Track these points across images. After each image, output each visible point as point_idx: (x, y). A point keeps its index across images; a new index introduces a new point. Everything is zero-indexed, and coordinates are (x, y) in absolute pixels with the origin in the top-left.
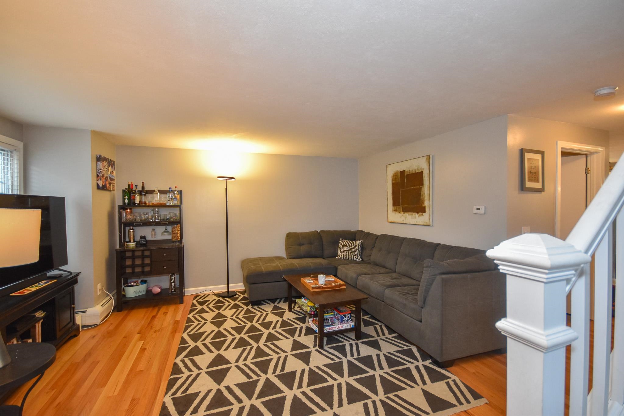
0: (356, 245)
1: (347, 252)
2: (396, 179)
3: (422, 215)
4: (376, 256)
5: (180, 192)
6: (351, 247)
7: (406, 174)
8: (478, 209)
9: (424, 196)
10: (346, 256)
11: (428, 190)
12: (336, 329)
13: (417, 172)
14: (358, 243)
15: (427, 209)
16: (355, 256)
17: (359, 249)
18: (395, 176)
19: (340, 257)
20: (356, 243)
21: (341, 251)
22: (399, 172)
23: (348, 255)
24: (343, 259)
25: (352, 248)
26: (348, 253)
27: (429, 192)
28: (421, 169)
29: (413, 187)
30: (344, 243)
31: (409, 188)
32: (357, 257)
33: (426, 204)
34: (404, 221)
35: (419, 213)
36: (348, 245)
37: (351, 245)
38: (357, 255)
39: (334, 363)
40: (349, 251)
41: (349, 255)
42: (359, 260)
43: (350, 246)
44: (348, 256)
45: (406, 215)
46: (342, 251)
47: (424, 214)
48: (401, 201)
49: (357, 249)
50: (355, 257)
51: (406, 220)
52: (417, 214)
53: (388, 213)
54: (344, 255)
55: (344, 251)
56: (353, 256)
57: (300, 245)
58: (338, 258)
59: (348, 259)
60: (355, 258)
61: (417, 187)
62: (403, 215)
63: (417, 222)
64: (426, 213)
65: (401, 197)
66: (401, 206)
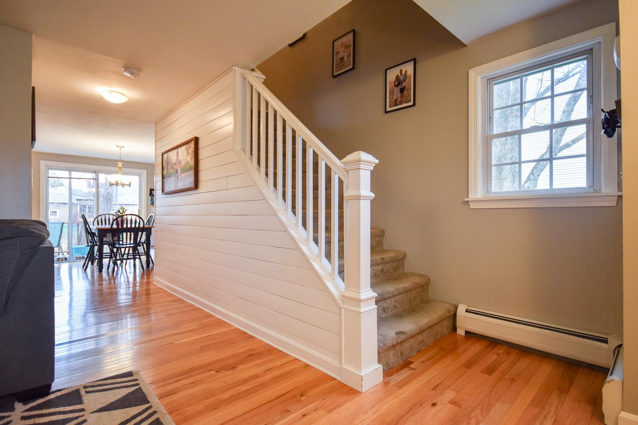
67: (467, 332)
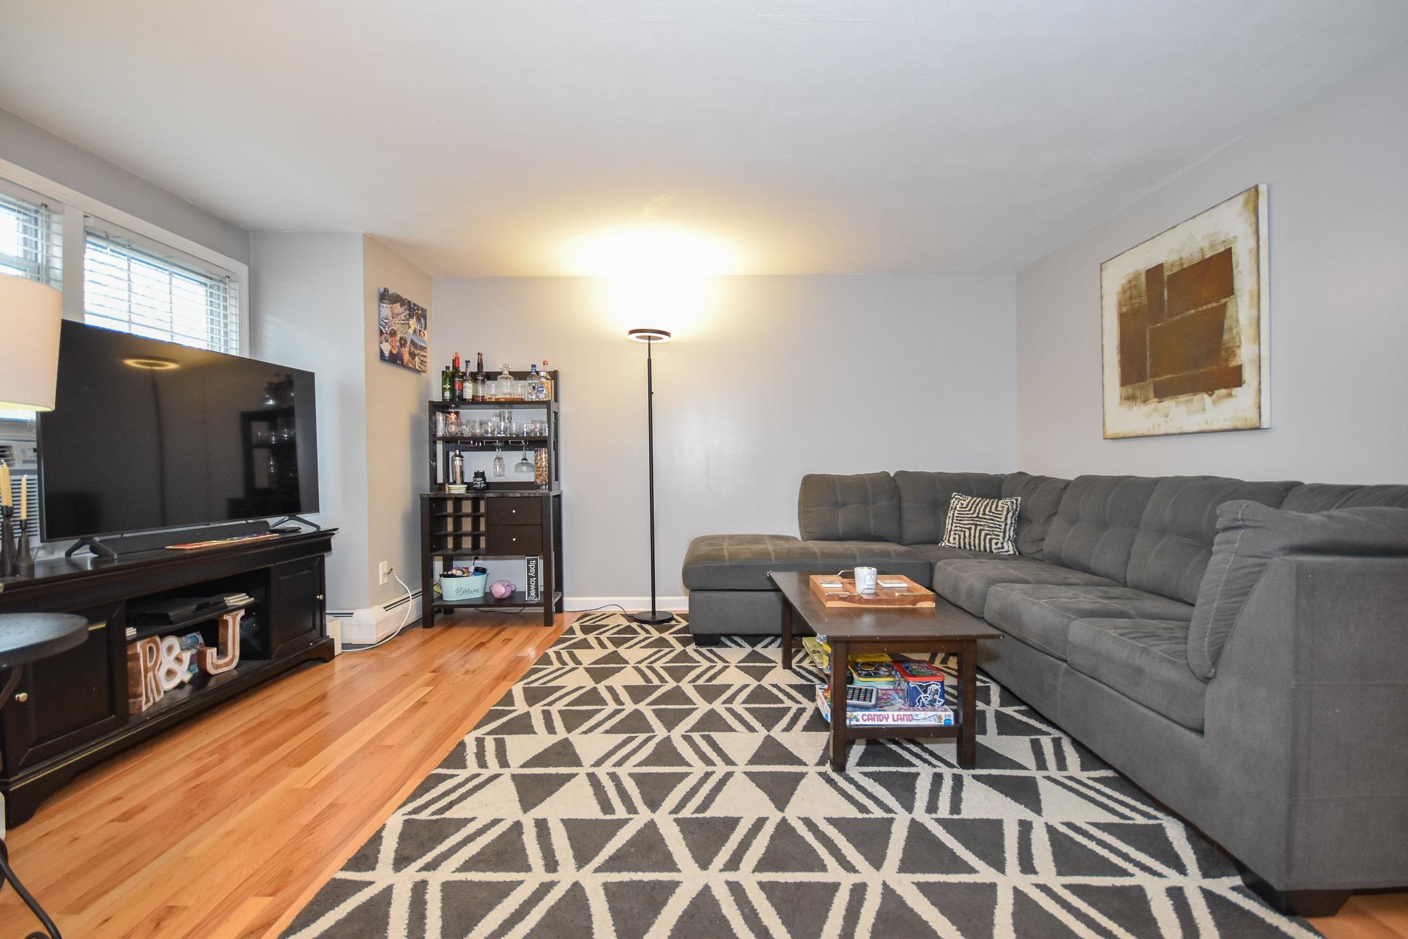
0: (999, 509)
1: (970, 529)
2: (1131, 298)
3: (1230, 395)
4: (1059, 537)
5: (554, 376)
6: (984, 514)
7: (1167, 273)
9: (1234, 331)
10: (967, 540)
11: (1251, 306)
12: (890, 722)
13: (1208, 255)
14: (1005, 506)
15: (1248, 374)
16: (994, 541)
17: (1009, 522)
18: (1129, 292)
19: (949, 542)
20: (1000, 504)
21: (954, 525)
22: (1144, 272)
23: (975, 536)
24: (960, 547)
25: (986, 517)
26: (973, 531)
27: (1254, 312)
28: (1224, 242)
29: (1193, 311)
30: (962, 504)
31: (1179, 317)
32: (1002, 543)
33: (1245, 355)
34: (1159, 426)
35: (1217, 392)
36: (975, 511)
37: (984, 510)
38: (1001, 538)
39: (863, 819)
40: (976, 525)
41: (975, 538)
42: (1006, 552)
43: (979, 511)
44: (974, 541)
45: (1169, 404)
46: (956, 527)
47: (1235, 391)
48: (1148, 365)
49: (1003, 520)
50: (996, 544)
51: (1166, 422)
52: (1210, 395)
53: (1105, 411)
54: (962, 537)
55: (962, 526)
56: (987, 541)
57: (837, 505)
58: (943, 545)
59: (973, 548)
60: (994, 546)
61: (1209, 306)
62: (1155, 410)
63: (1207, 423)
64: (1243, 386)
65: (1148, 354)
66: (1150, 380)
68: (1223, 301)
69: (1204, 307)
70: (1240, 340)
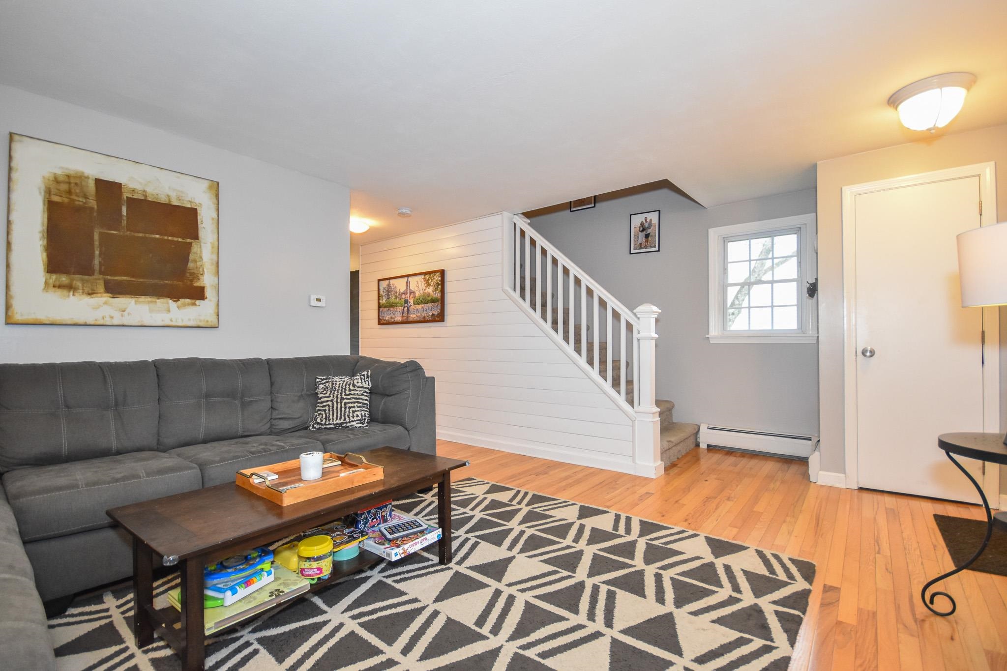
2: (68, 192)
3: (194, 304)
7: (125, 195)
8: (319, 300)
9: (199, 263)
11: (212, 253)
13: (175, 204)
15: (209, 293)
18: (64, 185)
22: (92, 179)
27: (215, 258)
28: (190, 202)
31: (141, 235)
33: (207, 280)
34: (112, 317)
35: (182, 301)
47: (198, 302)
48: (96, 263)
51: (122, 316)
52: (175, 301)
61: (175, 239)
62: (105, 303)
63: (171, 320)
64: (206, 300)
65: (97, 253)
66: (97, 275)
67: (708, 446)
68: (189, 240)
69: (170, 238)
70: (203, 271)
